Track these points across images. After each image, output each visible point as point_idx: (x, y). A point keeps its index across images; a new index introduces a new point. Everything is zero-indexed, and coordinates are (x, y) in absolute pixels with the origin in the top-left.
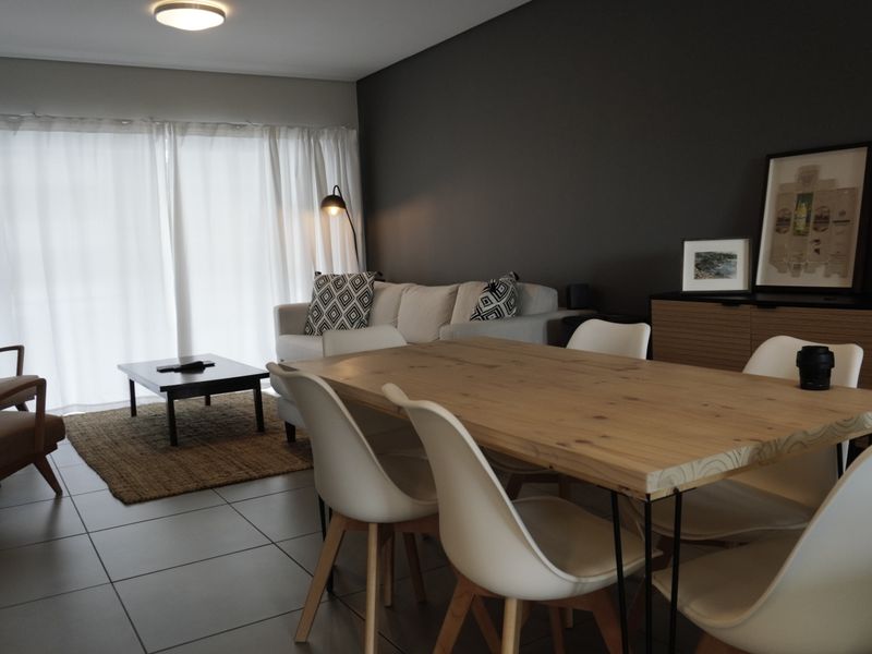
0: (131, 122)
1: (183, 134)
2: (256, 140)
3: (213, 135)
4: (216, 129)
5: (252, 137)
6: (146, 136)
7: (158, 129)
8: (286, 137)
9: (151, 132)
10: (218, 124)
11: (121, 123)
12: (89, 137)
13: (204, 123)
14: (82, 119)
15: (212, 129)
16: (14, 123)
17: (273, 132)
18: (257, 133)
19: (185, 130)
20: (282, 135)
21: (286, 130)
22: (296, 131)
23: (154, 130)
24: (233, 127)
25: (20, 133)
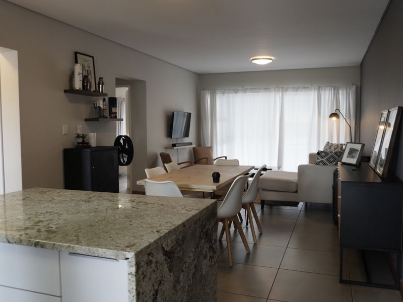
0: (269, 88)
1: (286, 91)
2: (313, 92)
5: (311, 91)
6: (274, 93)
7: (278, 90)
8: (325, 90)
9: (275, 91)
11: (267, 89)
12: (256, 94)
15: (297, 89)
16: (236, 91)
17: (319, 88)
18: (313, 89)
19: (287, 90)
20: (323, 89)
21: (325, 88)
22: (329, 88)
23: (276, 90)
24: (305, 88)
25: (238, 94)
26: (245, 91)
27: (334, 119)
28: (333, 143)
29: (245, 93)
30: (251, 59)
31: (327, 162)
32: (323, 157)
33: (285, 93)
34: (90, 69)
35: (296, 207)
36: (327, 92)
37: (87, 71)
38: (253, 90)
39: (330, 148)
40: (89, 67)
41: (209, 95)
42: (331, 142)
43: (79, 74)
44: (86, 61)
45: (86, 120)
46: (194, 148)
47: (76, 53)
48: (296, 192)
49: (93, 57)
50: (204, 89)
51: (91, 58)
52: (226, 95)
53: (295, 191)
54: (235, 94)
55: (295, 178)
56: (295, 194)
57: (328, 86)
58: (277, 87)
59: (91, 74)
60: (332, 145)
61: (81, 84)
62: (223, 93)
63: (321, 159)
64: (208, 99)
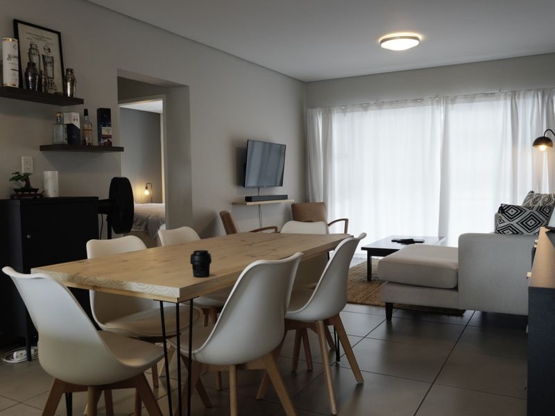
0: (422, 100)
1: (453, 103)
2: (502, 102)
3: (472, 102)
4: (474, 97)
5: (498, 100)
6: (431, 107)
7: (437, 101)
8: (524, 98)
9: (432, 104)
10: (475, 95)
11: (418, 100)
13: (467, 95)
14: (397, 101)
15: (471, 98)
16: (365, 107)
17: (514, 95)
18: (503, 97)
19: (453, 101)
20: (521, 96)
21: (525, 93)
22: (532, 93)
23: (435, 102)
24: (486, 95)
25: (369, 112)
26: (380, 105)
27: (543, 147)
28: (543, 192)
29: (380, 109)
30: (380, 40)
31: (521, 229)
32: (511, 218)
33: (450, 106)
34: (51, 55)
35: (459, 318)
36: (529, 101)
37: (44, 57)
38: (395, 103)
39: (535, 202)
40: (49, 50)
41: (321, 116)
42: (536, 192)
43: (10, 57)
44: (41, 38)
45: (43, 148)
46: (293, 206)
47: (16, 22)
48: (456, 288)
49: (59, 34)
50: (313, 107)
51: (56, 36)
52: (349, 114)
53: (452, 287)
54: (364, 112)
55: (452, 261)
56: (454, 293)
57: (530, 90)
58: (437, 97)
59: (52, 62)
60: (539, 196)
61: (17, 77)
62: (344, 111)
63: (507, 222)
64: (319, 121)
